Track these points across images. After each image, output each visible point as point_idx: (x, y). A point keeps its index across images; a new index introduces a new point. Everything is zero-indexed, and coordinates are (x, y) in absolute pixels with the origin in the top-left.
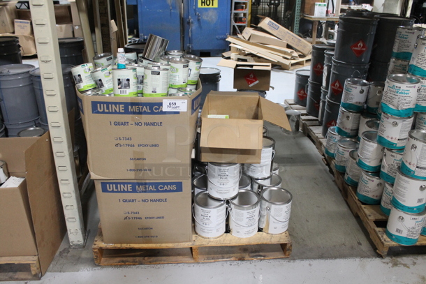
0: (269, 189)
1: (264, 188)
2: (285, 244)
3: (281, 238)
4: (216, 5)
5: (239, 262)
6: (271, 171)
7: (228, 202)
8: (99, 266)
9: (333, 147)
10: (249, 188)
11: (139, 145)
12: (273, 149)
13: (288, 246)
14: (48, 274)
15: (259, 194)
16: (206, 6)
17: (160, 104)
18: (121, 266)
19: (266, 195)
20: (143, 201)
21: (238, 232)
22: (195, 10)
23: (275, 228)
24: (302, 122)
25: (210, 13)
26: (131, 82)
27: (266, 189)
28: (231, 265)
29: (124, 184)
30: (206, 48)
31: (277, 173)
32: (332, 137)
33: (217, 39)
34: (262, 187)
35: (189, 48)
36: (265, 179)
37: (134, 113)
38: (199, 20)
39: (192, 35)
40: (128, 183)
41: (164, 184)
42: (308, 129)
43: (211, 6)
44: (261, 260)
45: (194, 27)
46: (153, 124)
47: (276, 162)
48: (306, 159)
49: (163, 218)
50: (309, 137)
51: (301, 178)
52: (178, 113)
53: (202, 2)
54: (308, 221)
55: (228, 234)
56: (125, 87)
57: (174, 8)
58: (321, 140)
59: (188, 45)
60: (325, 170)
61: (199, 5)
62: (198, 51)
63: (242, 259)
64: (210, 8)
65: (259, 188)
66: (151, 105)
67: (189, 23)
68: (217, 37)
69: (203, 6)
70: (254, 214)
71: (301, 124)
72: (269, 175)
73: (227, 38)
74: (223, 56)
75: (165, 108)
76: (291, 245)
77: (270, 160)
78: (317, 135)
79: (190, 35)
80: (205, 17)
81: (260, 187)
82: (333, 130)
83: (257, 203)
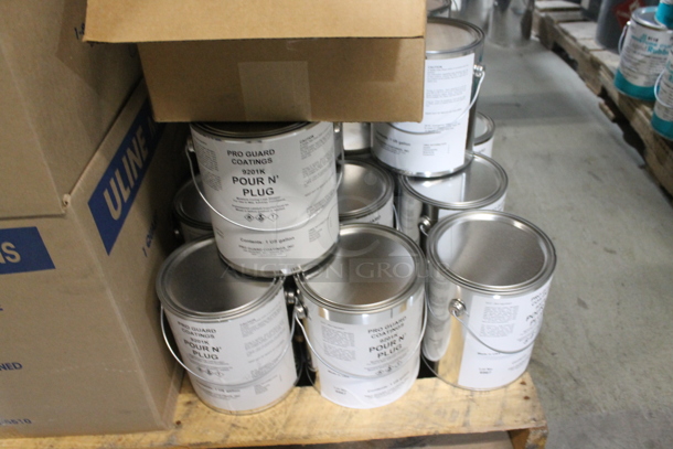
0: (459, 221)
1: (442, 214)
2: (524, 432)
3: (504, 409)
6: (468, 145)
7: (290, 284)
9: (644, 68)
10: (384, 216)
12: (478, 61)
13: (532, 439)
15: (423, 246)
19: (446, 245)
21: (341, 392)
23: (484, 372)
24: (538, 16)
27: (449, 221)
31: (488, 153)
32: (643, 38)
34: (436, 210)
36: (446, 176)
42: (555, 32)
47: (483, 115)
48: (557, 108)
49: (16, 366)
50: (559, 51)
51: (548, 158)
54: (582, 304)
55: (309, 389)
58: (596, 54)
60: (613, 136)
65: (424, 213)
70: (400, 332)
71: (535, 21)
72: (460, 162)
76: (544, 436)
77: (466, 105)
78: (582, 43)
81: (430, 209)
82: (650, 17)
83: (411, 288)
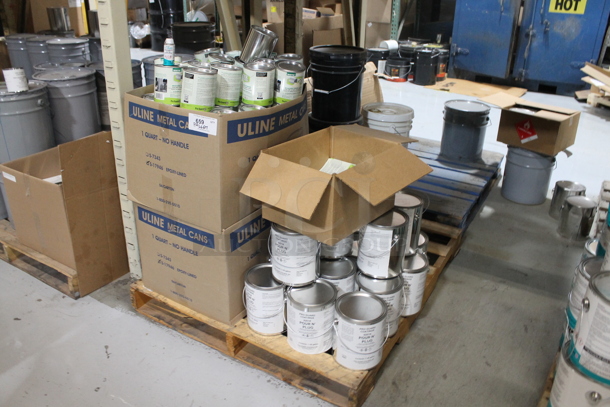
3: (345, 377)
4: (581, 9)
5: (283, 383)
8: (135, 311)
11: (168, 170)
13: (351, 393)
14: (88, 297)
16: (563, 11)
17: (186, 119)
18: (154, 322)
20: (175, 246)
22: (542, 16)
25: (568, 23)
26: (169, 85)
28: (269, 381)
29: (157, 216)
30: (549, 79)
33: (572, 67)
35: (521, 74)
37: (162, 125)
38: (546, 32)
39: (529, 56)
40: (161, 217)
41: (195, 230)
43: (572, 11)
44: (313, 396)
45: (537, 42)
46: (179, 144)
49: (195, 277)
52: (206, 135)
53: (557, 4)
55: (284, 338)
56: (161, 90)
57: (507, 9)
59: (521, 70)
61: (552, 8)
62: (536, 81)
63: (288, 381)
64: (570, 15)
66: (177, 118)
67: (527, 35)
68: (573, 63)
69: (558, 11)
73: (583, 66)
74: (576, 97)
75: (191, 126)
79: (526, 55)
80: (557, 29)
